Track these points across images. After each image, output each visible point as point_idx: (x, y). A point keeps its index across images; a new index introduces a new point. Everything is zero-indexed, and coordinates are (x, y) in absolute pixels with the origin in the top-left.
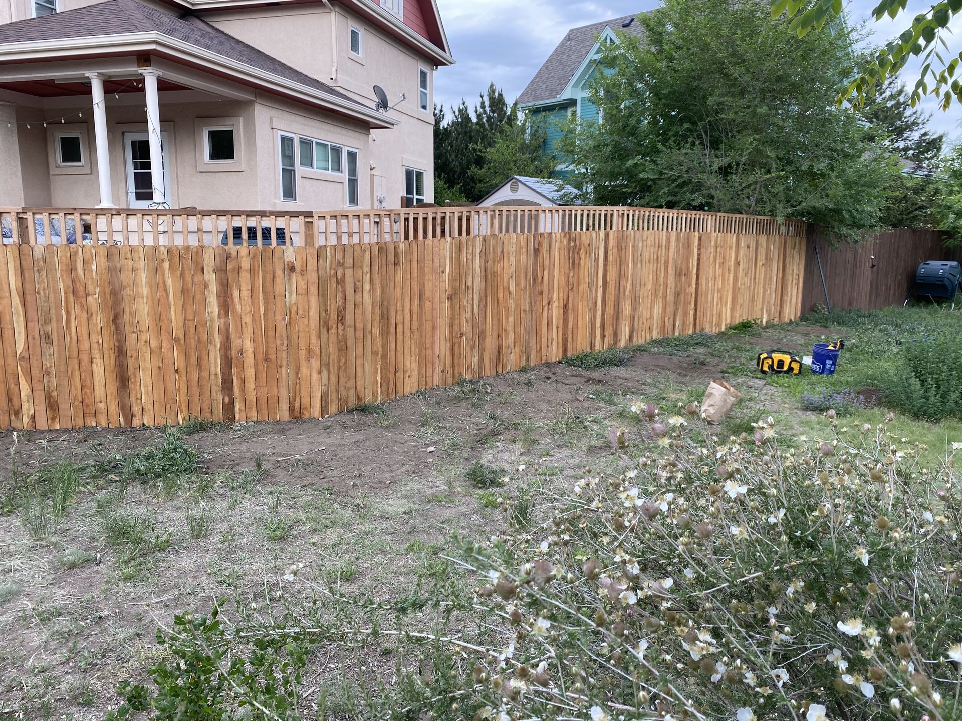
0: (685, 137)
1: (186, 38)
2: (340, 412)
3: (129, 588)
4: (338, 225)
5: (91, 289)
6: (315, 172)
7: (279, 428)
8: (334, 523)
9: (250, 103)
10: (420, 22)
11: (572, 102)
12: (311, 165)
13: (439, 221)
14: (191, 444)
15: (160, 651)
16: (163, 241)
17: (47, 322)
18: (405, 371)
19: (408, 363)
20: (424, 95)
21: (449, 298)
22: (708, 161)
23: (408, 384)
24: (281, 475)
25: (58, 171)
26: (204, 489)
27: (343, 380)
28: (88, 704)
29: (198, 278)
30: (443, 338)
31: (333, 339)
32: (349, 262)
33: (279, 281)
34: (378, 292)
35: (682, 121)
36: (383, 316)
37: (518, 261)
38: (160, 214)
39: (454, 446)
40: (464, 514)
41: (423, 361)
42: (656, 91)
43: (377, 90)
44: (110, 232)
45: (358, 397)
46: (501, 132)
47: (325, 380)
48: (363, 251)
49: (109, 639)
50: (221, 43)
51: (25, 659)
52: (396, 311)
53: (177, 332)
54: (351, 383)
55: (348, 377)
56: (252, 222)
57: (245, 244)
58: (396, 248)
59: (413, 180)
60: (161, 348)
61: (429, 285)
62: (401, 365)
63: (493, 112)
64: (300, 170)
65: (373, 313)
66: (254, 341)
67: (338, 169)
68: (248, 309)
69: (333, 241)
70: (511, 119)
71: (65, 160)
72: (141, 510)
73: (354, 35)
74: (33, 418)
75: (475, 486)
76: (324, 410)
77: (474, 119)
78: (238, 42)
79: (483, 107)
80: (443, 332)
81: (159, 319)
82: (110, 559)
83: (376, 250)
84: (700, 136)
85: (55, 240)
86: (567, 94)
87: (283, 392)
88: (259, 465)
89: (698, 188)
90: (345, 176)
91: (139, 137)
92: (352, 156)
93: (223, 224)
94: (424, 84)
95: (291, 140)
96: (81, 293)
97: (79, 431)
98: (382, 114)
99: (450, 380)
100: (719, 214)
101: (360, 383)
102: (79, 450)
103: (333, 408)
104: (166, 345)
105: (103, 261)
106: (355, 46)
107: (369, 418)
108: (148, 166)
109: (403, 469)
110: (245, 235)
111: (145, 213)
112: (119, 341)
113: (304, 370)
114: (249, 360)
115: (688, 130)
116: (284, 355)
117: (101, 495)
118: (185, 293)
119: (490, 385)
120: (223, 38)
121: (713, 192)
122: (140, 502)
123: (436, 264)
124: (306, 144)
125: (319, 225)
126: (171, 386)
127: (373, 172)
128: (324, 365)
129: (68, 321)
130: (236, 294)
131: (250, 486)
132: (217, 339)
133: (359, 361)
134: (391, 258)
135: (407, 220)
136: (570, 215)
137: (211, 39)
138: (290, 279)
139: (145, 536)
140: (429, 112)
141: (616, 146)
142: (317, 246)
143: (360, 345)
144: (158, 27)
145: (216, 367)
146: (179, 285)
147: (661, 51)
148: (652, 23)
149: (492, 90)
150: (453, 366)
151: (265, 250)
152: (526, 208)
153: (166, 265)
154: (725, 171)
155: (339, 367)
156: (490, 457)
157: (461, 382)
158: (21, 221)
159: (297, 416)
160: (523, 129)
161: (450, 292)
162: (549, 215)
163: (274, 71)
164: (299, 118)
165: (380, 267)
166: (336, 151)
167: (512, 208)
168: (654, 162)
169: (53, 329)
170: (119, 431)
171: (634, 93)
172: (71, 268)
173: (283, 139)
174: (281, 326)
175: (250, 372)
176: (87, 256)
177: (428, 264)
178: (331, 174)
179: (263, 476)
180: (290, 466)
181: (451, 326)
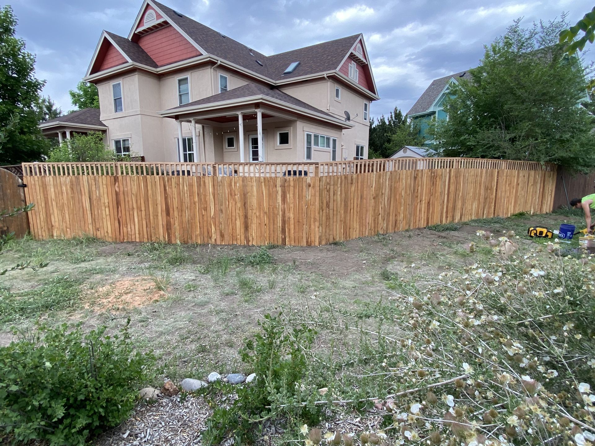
0: (491, 125)
1: (273, 97)
2: (326, 244)
3: (246, 304)
4: (328, 168)
5: (236, 193)
6: (320, 148)
7: (303, 249)
8: (323, 288)
9: (296, 121)
10: (365, 83)
11: (434, 113)
12: (318, 145)
13: (371, 165)
14: (270, 252)
15: (258, 330)
16: (262, 175)
17: (221, 205)
18: (353, 229)
19: (355, 225)
20: (366, 114)
21: (374, 198)
22: (503, 136)
23: (355, 234)
24: (303, 267)
25: (227, 151)
26: (274, 270)
27: (328, 231)
28: (231, 346)
29: (274, 189)
30: (370, 215)
31: (324, 214)
32: (332, 183)
33: (304, 190)
34: (343, 195)
35: (490, 117)
36: (345, 205)
37: (406, 182)
38: (262, 164)
39: (374, 261)
40: (379, 290)
41: (361, 225)
42: (477, 105)
43: (347, 113)
44: (244, 172)
45: (333, 238)
46: (400, 128)
47: (320, 231)
48: (338, 178)
49: (239, 323)
50: (285, 98)
51: (210, 327)
52: (351, 203)
53: (266, 210)
54: (331, 233)
55: (330, 230)
56: (295, 168)
57: (292, 176)
58: (352, 177)
59: (359, 150)
60: (260, 215)
61: (365, 193)
62: (352, 226)
63: (396, 119)
64: (313, 147)
65: (341, 204)
66: (294, 214)
67: (328, 146)
68: (292, 201)
69: (326, 174)
70: (404, 122)
71: (229, 146)
72: (251, 276)
73: (337, 90)
74: (216, 240)
75: (384, 279)
76: (320, 243)
77: (387, 123)
78: (292, 97)
79: (392, 117)
80: (370, 213)
81: (260, 204)
82: (240, 293)
83: (343, 177)
84: (499, 124)
85: (225, 175)
86: (431, 109)
87: (304, 235)
88: (295, 263)
89: (498, 148)
90: (331, 149)
91: (254, 137)
92: (334, 141)
93: (284, 168)
94: (366, 109)
95: (311, 135)
96: (233, 194)
97: (231, 246)
98: (348, 123)
99: (373, 233)
100: (509, 161)
101: (335, 233)
102: (231, 252)
103: (323, 243)
104: (262, 215)
105: (241, 182)
106: (337, 95)
107: (338, 247)
108: (257, 147)
109: (352, 269)
110: (292, 173)
111: (256, 164)
112: (246, 213)
113: (312, 226)
114: (292, 222)
115: (493, 121)
116: (305, 220)
117: (238, 269)
118: (270, 195)
119: (391, 236)
120: (286, 96)
121: (506, 150)
122: (251, 273)
123: (369, 184)
124: (316, 137)
125: (321, 168)
126: (263, 230)
127: (343, 147)
128: (321, 225)
129: (229, 205)
130: (288, 196)
131: (291, 271)
132: (281, 213)
133: (335, 224)
134: (350, 181)
135: (357, 165)
136: (432, 162)
137: (282, 97)
138: (308, 190)
139: (253, 286)
140: (368, 120)
141: (456, 130)
142: (319, 176)
143: (335, 218)
144: (263, 93)
145: (280, 224)
146: (267, 192)
147: (480, 86)
148: (475, 73)
149: (396, 110)
150: (375, 228)
151: (299, 178)
152: (411, 159)
153: (263, 184)
154: (513, 140)
155: (326, 226)
156: (391, 267)
157: (378, 235)
158: (214, 167)
159: (309, 245)
160: (410, 126)
161: (374, 195)
162: (422, 162)
163: (305, 107)
164: (314, 126)
165: (345, 185)
166: (328, 139)
167: (404, 159)
168: (475, 137)
169: (223, 207)
170: (244, 247)
171: (466, 106)
172: (230, 185)
173: (307, 135)
174: (305, 208)
175: (292, 226)
176: (236, 180)
177: (365, 183)
178: (326, 148)
179: (296, 267)
180: (306, 264)
181: (375, 210)
